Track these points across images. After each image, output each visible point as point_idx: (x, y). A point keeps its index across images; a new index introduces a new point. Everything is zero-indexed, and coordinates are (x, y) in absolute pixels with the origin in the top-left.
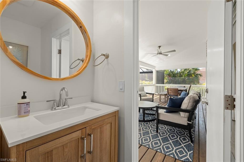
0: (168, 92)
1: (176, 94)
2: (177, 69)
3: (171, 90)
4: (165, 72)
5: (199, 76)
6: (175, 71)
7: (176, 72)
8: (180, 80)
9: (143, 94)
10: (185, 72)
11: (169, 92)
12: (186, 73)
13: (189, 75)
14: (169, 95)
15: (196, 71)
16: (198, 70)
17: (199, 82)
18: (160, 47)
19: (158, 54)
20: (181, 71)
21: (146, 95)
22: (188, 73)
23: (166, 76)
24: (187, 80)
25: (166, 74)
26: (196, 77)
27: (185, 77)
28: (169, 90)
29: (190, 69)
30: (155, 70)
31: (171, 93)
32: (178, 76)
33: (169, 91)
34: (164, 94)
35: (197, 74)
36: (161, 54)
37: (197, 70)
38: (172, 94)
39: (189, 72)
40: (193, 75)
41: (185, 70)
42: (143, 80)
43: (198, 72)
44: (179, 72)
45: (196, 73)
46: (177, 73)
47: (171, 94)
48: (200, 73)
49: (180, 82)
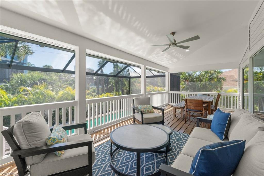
0: (186, 105)
1: (199, 108)
2: (196, 72)
3: (191, 103)
4: (181, 76)
5: (222, 80)
6: (193, 75)
7: (195, 76)
8: (199, 86)
9: (148, 109)
10: (206, 75)
11: (188, 105)
12: (207, 77)
13: (211, 79)
14: (188, 109)
15: (219, 75)
16: (222, 73)
17: (222, 87)
18: (173, 33)
19: (170, 45)
20: (200, 74)
21: (152, 110)
22: (209, 77)
23: (183, 80)
24: (208, 85)
25: (182, 78)
26: (219, 82)
27: (205, 81)
28: (188, 101)
29: (211, 72)
30: (169, 73)
31: (191, 107)
32: (197, 80)
33: (187, 103)
34: (181, 108)
35: (220, 79)
36: (176, 44)
37: (219, 73)
38: (193, 108)
39: (211, 75)
40: (216, 80)
41: (206, 72)
42: (155, 86)
43: (221, 76)
44: (198, 76)
45: (219, 77)
46: (196, 78)
47: (191, 109)
48: (223, 77)
49: (199, 87)
